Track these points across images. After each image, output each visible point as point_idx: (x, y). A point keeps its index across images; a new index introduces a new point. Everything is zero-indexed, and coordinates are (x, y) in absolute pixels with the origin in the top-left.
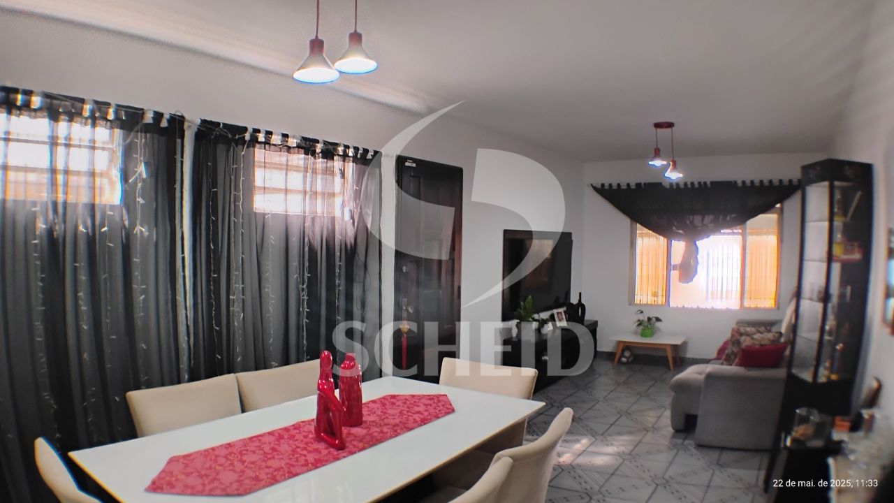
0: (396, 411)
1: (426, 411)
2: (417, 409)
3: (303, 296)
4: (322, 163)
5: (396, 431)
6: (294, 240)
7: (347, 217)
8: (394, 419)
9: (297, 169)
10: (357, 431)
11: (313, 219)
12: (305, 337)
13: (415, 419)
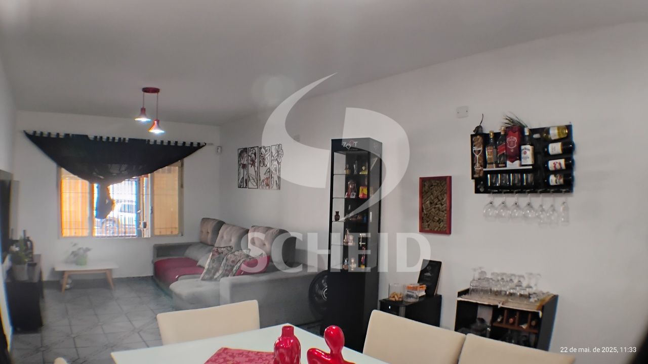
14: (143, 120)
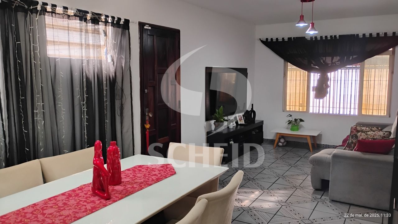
0: (141, 175)
1: (159, 174)
2: (154, 173)
3: (84, 109)
4: (92, 26)
5: (141, 186)
6: (76, 75)
7: (109, 60)
8: (140, 179)
9: (75, 30)
10: (117, 188)
11: (88, 61)
12: (86, 133)
13: (152, 179)
14: (302, 25)
